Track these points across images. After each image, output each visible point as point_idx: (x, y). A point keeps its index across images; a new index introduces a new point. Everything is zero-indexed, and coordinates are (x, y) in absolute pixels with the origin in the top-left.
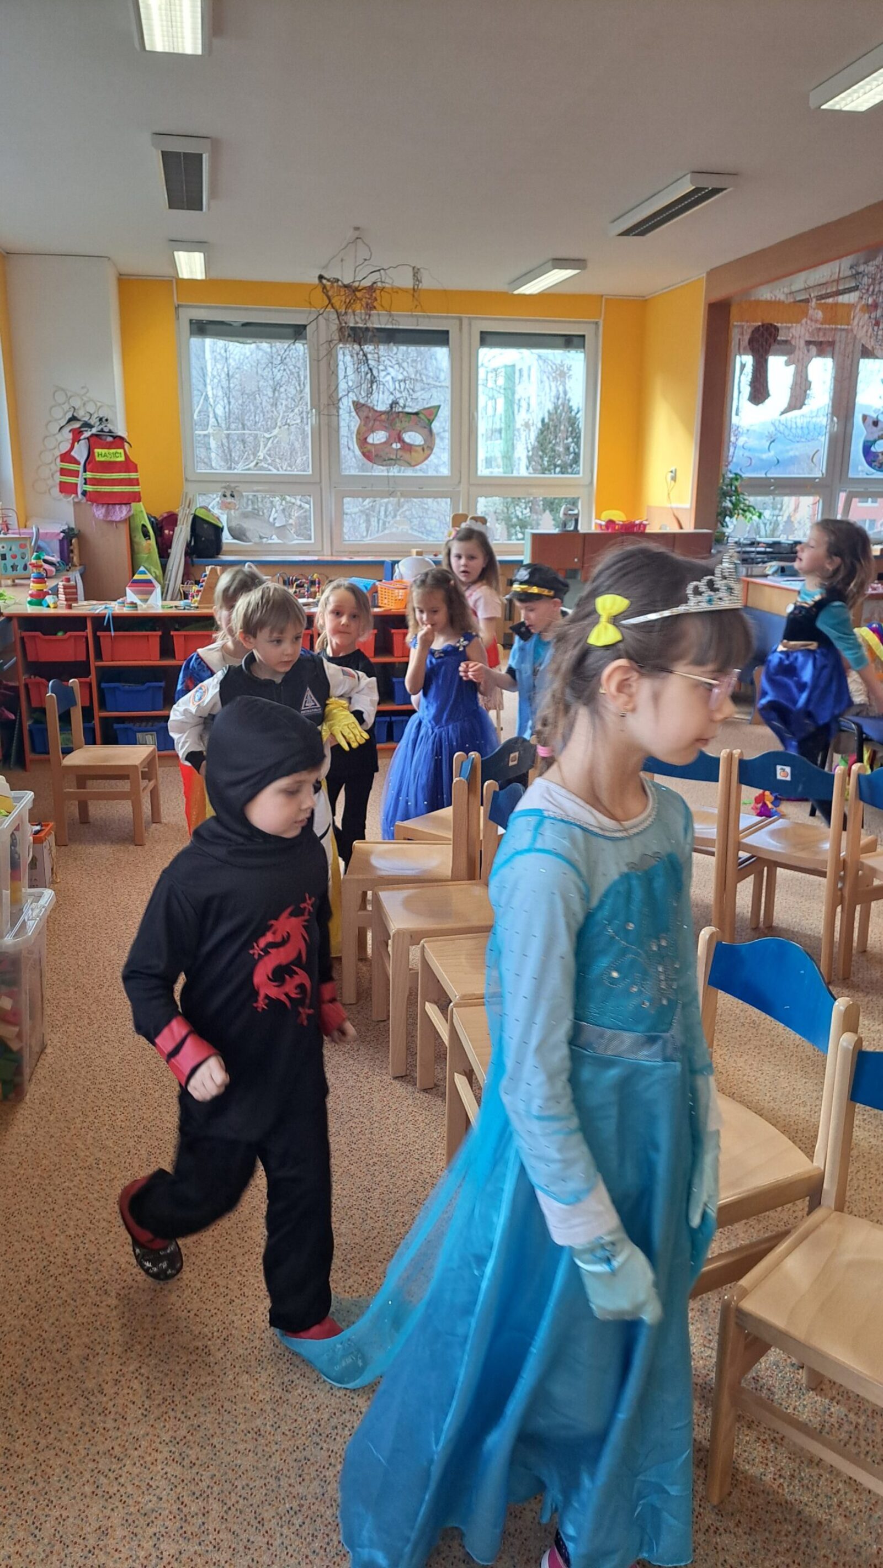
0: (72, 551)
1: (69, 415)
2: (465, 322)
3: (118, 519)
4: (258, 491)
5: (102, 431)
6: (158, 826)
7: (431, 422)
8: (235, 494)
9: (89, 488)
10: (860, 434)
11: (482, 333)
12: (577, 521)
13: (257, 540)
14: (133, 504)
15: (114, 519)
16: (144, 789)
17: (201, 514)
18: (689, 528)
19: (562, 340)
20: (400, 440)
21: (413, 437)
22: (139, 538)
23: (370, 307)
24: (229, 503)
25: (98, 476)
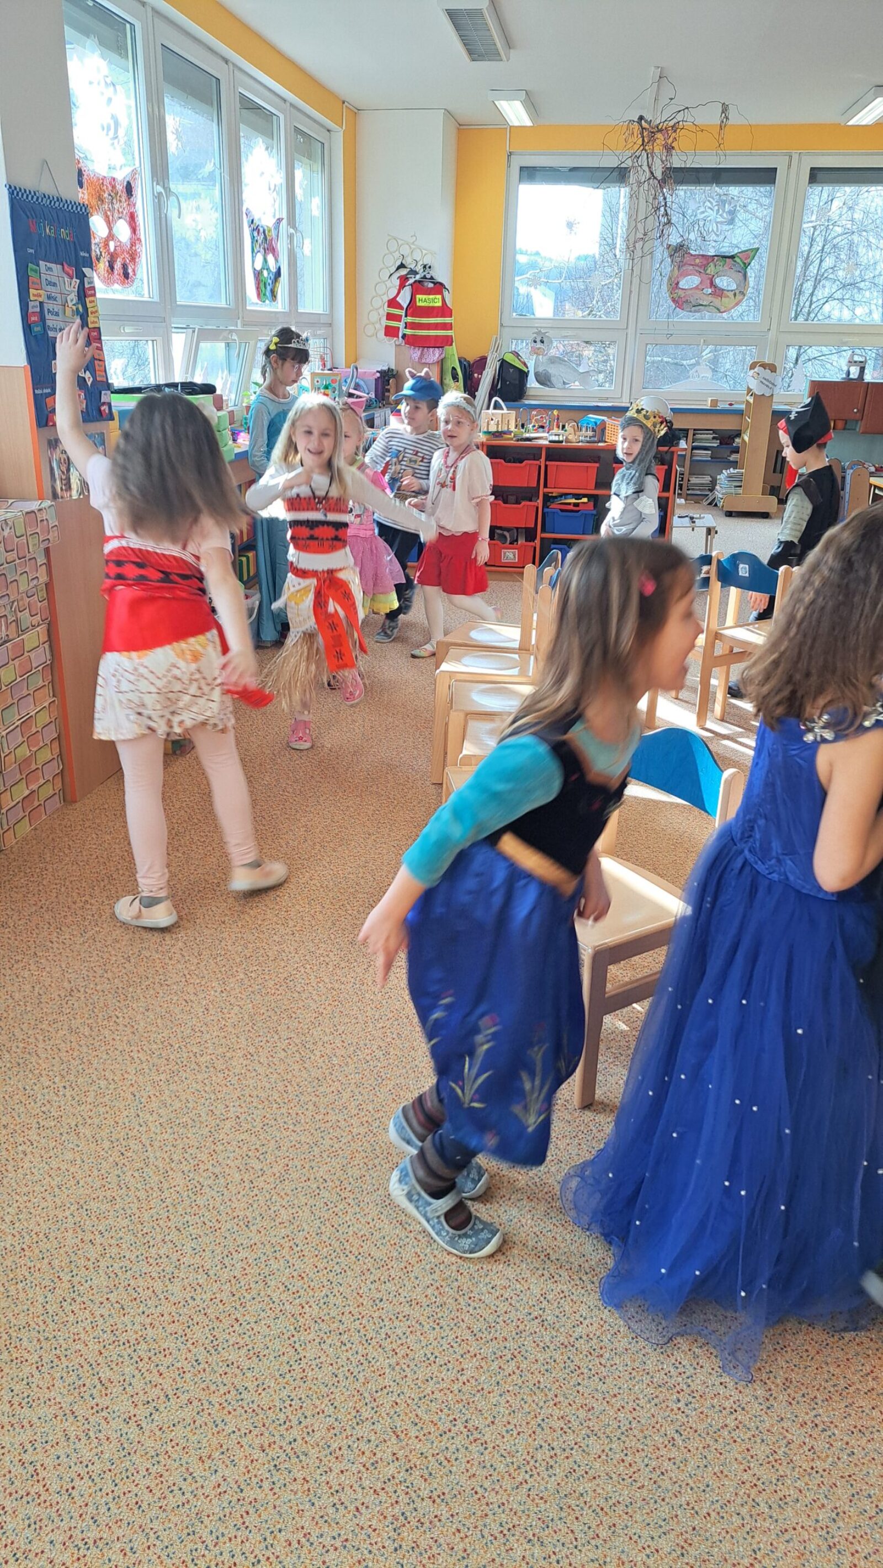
1: (398, 263)
2: (795, 159)
3: (432, 361)
4: (566, 337)
5: (424, 277)
7: (746, 265)
8: (544, 340)
9: (408, 332)
11: (812, 169)
12: (862, 369)
13: (560, 385)
14: (447, 348)
15: (428, 361)
17: (510, 358)
20: (712, 284)
21: (726, 282)
22: (449, 380)
24: (539, 349)
25: (417, 320)
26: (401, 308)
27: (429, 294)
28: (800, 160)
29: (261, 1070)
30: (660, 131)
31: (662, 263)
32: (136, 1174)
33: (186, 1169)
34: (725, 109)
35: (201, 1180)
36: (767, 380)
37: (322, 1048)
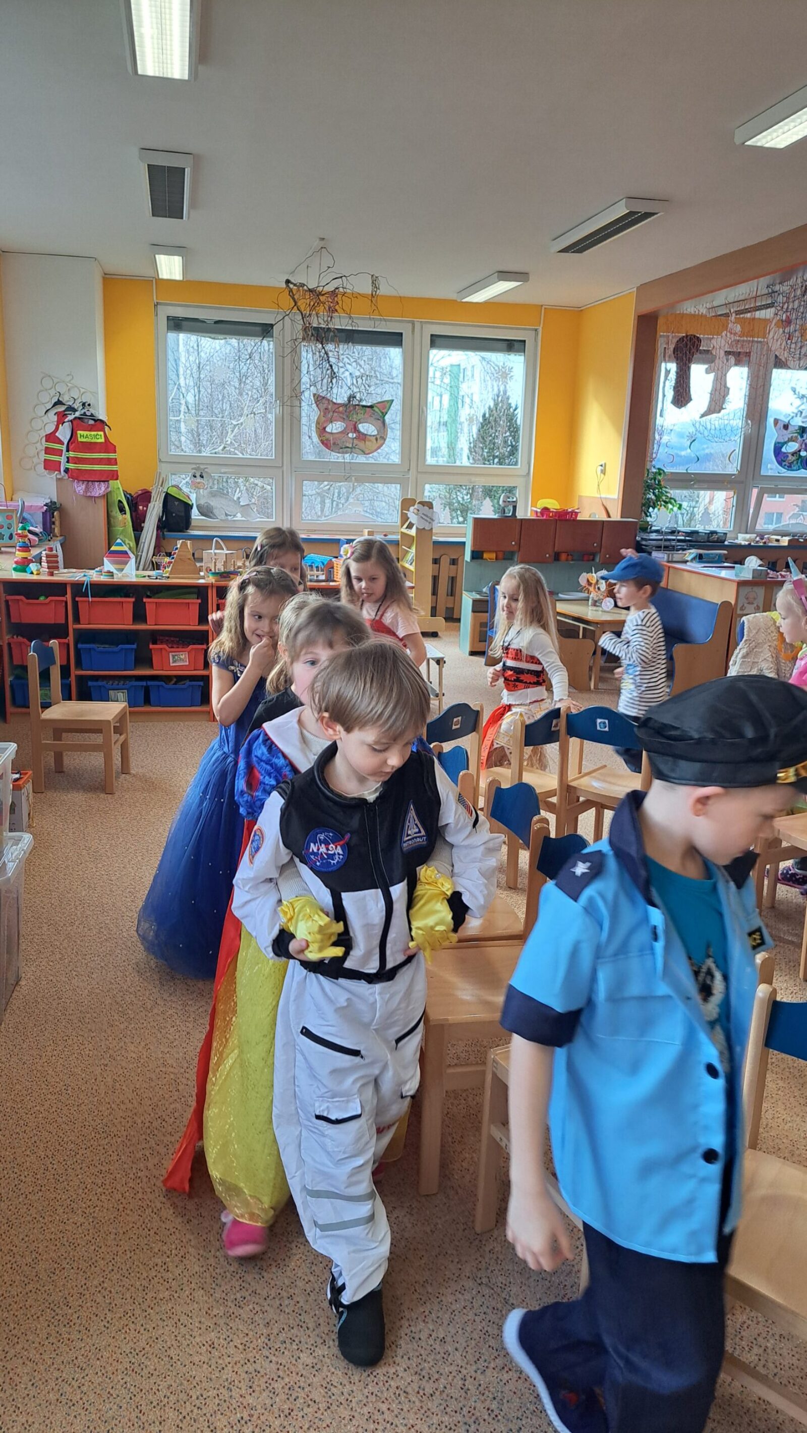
0: (54, 523)
1: (55, 400)
2: (418, 326)
3: (97, 495)
4: (225, 473)
5: (84, 414)
6: (127, 776)
7: (384, 414)
8: (204, 475)
9: (71, 466)
10: (771, 437)
11: (432, 335)
12: (515, 508)
13: (223, 517)
14: (111, 482)
15: (93, 494)
16: (115, 743)
17: (173, 492)
18: (616, 516)
19: (504, 345)
20: (356, 430)
21: (367, 428)
22: (116, 512)
23: (332, 310)
24: (199, 483)
25: (79, 455)
26: (62, 443)
27: (90, 430)
31: (310, 411)
34: (375, 280)
36: (426, 516)
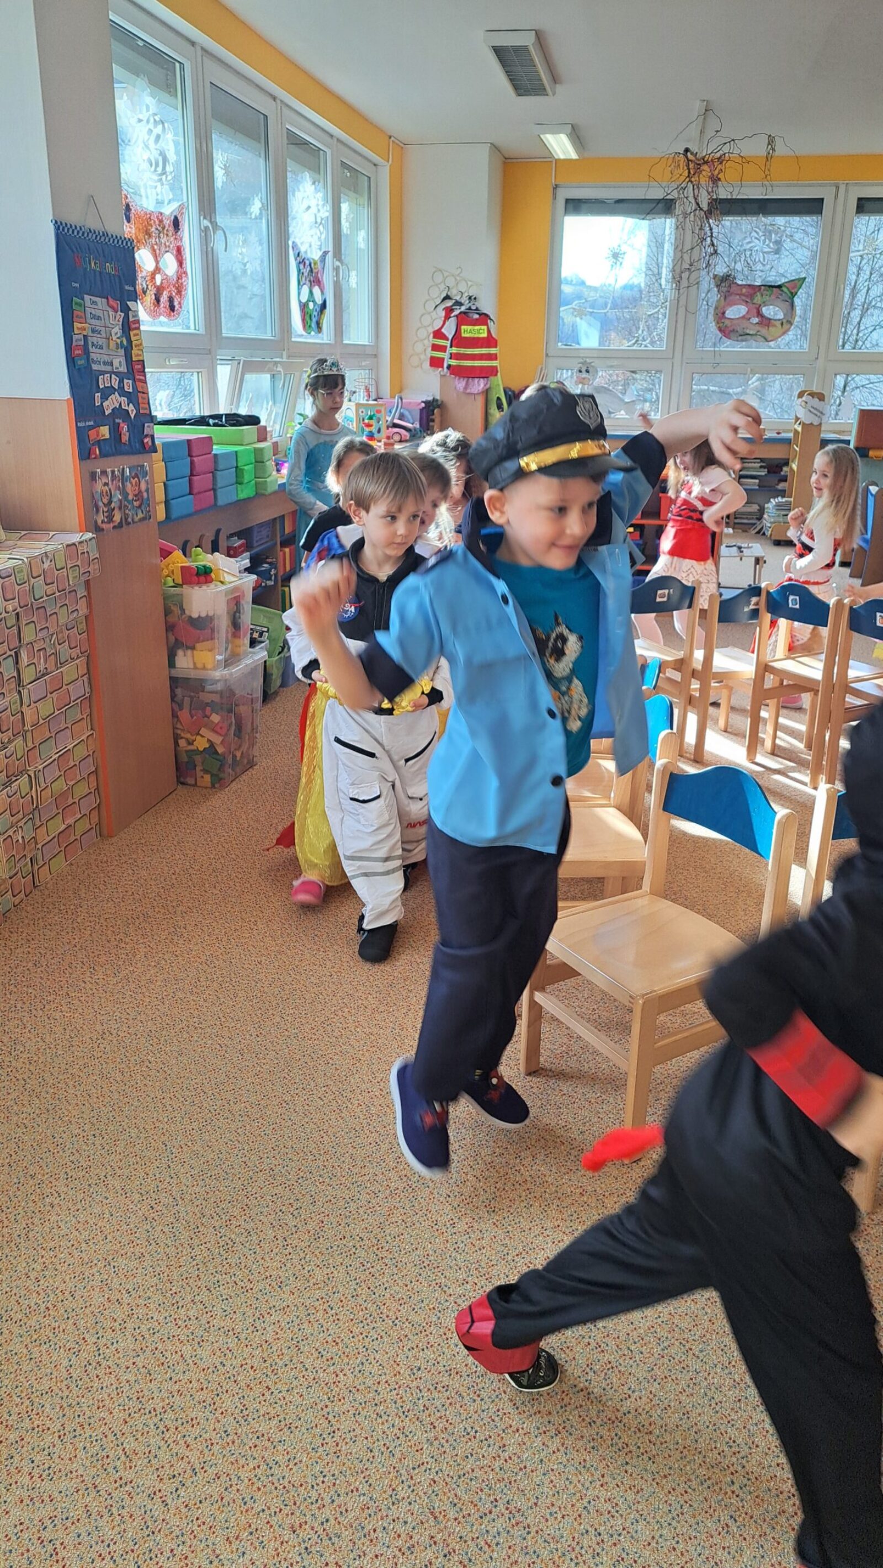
0: (433, 421)
1: (444, 295)
2: (843, 189)
3: (476, 392)
5: (470, 309)
7: (793, 295)
8: (590, 370)
9: (454, 362)
11: (860, 199)
14: (492, 378)
15: (473, 391)
20: (759, 314)
21: (773, 311)
22: (494, 410)
24: (584, 379)
25: (462, 351)
26: (447, 339)
27: (474, 325)
28: (847, 191)
29: (296, 1119)
30: (706, 162)
31: (708, 294)
32: (166, 1229)
33: (217, 1224)
34: (771, 141)
35: (233, 1236)
36: (815, 409)
37: (360, 1097)
